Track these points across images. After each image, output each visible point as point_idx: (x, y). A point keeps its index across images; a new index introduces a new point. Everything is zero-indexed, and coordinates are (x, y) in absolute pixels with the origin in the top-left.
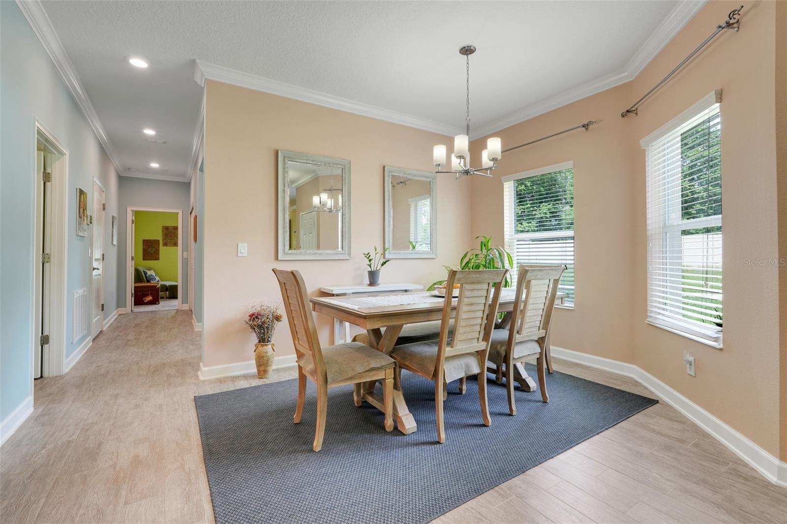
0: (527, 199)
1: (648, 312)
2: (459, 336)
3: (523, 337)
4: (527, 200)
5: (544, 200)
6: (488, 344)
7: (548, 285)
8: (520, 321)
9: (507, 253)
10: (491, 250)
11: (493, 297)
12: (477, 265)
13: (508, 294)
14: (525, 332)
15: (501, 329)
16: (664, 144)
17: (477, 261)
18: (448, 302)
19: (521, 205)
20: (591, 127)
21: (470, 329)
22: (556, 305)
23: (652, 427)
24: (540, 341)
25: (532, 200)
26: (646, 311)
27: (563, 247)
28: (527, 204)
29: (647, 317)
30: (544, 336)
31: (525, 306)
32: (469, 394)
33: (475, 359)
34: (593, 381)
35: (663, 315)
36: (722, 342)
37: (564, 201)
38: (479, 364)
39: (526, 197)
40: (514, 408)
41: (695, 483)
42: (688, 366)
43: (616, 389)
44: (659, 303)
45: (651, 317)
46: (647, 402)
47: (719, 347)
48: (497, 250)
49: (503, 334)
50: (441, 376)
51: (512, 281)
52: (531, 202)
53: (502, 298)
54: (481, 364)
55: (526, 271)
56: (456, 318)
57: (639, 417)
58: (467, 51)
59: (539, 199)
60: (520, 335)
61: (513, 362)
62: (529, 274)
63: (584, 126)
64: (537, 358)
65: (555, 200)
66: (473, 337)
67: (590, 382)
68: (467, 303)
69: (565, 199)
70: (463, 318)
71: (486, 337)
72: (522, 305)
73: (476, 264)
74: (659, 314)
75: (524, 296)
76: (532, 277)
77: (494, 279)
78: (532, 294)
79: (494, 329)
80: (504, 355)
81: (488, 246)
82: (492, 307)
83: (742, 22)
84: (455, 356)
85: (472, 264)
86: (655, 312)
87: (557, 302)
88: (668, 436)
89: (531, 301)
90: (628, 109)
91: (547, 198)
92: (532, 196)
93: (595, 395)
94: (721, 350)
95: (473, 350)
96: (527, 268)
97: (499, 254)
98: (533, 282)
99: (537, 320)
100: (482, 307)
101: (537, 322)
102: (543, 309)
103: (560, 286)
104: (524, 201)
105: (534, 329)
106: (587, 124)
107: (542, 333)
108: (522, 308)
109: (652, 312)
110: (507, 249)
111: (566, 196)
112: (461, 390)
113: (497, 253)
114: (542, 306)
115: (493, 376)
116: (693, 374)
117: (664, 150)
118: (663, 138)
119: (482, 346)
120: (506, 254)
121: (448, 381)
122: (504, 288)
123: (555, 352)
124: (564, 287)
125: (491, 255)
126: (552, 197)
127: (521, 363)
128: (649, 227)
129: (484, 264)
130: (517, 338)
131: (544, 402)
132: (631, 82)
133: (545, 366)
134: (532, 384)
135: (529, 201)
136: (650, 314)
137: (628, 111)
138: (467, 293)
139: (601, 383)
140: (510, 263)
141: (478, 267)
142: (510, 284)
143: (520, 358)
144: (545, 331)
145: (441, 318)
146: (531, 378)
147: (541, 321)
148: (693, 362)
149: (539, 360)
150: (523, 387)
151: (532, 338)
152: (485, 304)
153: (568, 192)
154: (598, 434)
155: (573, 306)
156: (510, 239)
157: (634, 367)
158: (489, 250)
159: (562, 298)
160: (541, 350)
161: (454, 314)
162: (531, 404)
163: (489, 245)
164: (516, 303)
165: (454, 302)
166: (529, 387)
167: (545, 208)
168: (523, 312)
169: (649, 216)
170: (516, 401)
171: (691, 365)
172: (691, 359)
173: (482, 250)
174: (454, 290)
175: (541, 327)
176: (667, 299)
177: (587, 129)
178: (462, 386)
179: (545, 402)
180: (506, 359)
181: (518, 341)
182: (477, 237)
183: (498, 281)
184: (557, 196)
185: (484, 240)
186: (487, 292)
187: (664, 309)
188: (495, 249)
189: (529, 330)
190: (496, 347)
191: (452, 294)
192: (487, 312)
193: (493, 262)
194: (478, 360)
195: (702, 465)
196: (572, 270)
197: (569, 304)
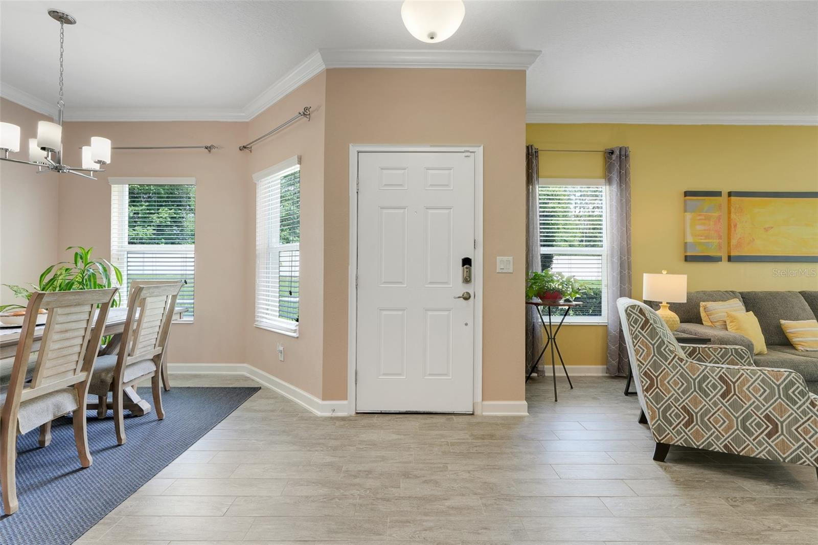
0: (142, 199)
1: (256, 317)
2: (44, 372)
3: (136, 358)
4: (141, 201)
5: (164, 204)
6: (88, 376)
7: (166, 302)
8: (131, 343)
9: (115, 267)
10: (90, 264)
11: (97, 320)
12: (69, 283)
13: (117, 315)
14: (137, 353)
15: (106, 356)
16: (269, 183)
17: (67, 278)
18: (29, 332)
19: (134, 206)
20: (213, 150)
21: (63, 360)
22: (173, 321)
23: (255, 408)
24: (156, 359)
25: (148, 202)
26: (254, 316)
27: (183, 262)
28: (142, 206)
29: (255, 321)
30: (160, 352)
31: (139, 325)
32: (55, 444)
33: (70, 395)
34: (210, 386)
35: (266, 318)
36: (298, 332)
37: (188, 207)
38: (76, 400)
39: (140, 197)
40: (123, 436)
41: (278, 435)
42: (280, 354)
43: (229, 388)
44: (263, 309)
45: (258, 321)
46: (252, 391)
47: (296, 336)
48: (101, 264)
49: (110, 360)
50: (13, 428)
51: (121, 299)
52: (147, 204)
53: (109, 320)
54: (79, 400)
55: (141, 289)
56: (41, 352)
57: (246, 404)
58: (61, 17)
59: (158, 202)
60: (132, 356)
61: (122, 388)
62: (144, 292)
63: (206, 148)
64: (152, 378)
65: (178, 206)
66: (68, 369)
67: (207, 388)
68: (59, 330)
69: (189, 205)
70: (52, 349)
71: (87, 365)
72: (136, 324)
73: (67, 281)
74: (263, 317)
75: (137, 315)
76: (148, 295)
77: (99, 300)
78: (147, 312)
79: (98, 356)
80: (111, 382)
81: (87, 259)
82: (96, 332)
83: (312, 115)
84: (36, 398)
85: (60, 281)
86: (261, 317)
87: (175, 317)
88: (265, 411)
89: (145, 319)
90: (245, 145)
91: (168, 202)
92: (149, 197)
93: (211, 398)
94: (297, 338)
95: (65, 386)
96: (142, 286)
97: (104, 268)
98: (149, 300)
99: (153, 337)
100: (82, 333)
101: (152, 340)
102: (160, 326)
103: (178, 301)
104: (138, 202)
105: (149, 348)
106: (210, 147)
107: (158, 350)
108: (135, 327)
109: (258, 317)
110: (114, 262)
111: (190, 203)
112: (42, 443)
113: (100, 267)
114: (158, 323)
115: (94, 413)
116: (283, 360)
117: (269, 187)
118: (269, 178)
119: (81, 376)
120: (112, 269)
121: (24, 432)
122: (111, 308)
123: (173, 368)
124: (183, 301)
125: (91, 270)
126: (174, 202)
127: (132, 386)
128: (257, 248)
129: (81, 280)
130: (128, 360)
131: (159, 420)
132: (247, 123)
133: (161, 385)
134: (146, 405)
135: (145, 202)
136: (258, 319)
137: (244, 147)
138: (60, 319)
139: (217, 386)
140: (118, 279)
141: (69, 285)
142: (118, 303)
143: (131, 381)
144: (161, 348)
145: (15, 354)
146: (144, 401)
147: (157, 338)
148: (283, 351)
149: (154, 380)
150: (134, 411)
151: (146, 358)
152: (86, 328)
153: (192, 199)
154: (211, 429)
155: (192, 319)
156: (119, 251)
157: (245, 365)
158: (88, 264)
159: (180, 313)
160: (157, 367)
161: (37, 345)
162: (145, 426)
163: (88, 257)
164: (128, 323)
165: (39, 331)
166: (142, 410)
167: (165, 213)
168: (136, 332)
169: (257, 239)
170: (126, 429)
171: (281, 353)
172: (281, 348)
173: (76, 263)
174: (39, 315)
175: (157, 345)
176: (269, 305)
177: (209, 151)
178: (44, 436)
179: (161, 419)
180: (114, 386)
181: (129, 364)
182: (70, 248)
183: (105, 301)
184: (180, 202)
185: (79, 251)
186: (90, 316)
187: (267, 314)
188: (98, 262)
189: (143, 350)
190: (100, 376)
191: (35, 322)
192: (88, 337)
193: (95, 278)
194: (74, 396)
195: (284, 421)
196: (192, 285)
197: (187, 319)
